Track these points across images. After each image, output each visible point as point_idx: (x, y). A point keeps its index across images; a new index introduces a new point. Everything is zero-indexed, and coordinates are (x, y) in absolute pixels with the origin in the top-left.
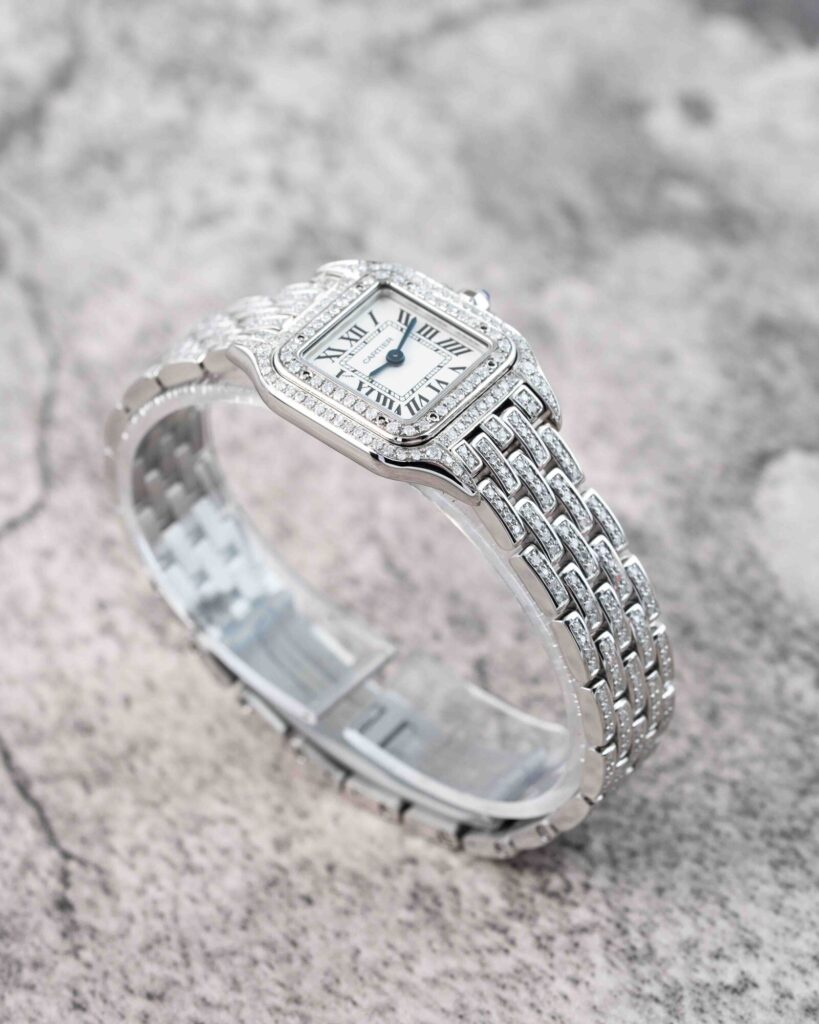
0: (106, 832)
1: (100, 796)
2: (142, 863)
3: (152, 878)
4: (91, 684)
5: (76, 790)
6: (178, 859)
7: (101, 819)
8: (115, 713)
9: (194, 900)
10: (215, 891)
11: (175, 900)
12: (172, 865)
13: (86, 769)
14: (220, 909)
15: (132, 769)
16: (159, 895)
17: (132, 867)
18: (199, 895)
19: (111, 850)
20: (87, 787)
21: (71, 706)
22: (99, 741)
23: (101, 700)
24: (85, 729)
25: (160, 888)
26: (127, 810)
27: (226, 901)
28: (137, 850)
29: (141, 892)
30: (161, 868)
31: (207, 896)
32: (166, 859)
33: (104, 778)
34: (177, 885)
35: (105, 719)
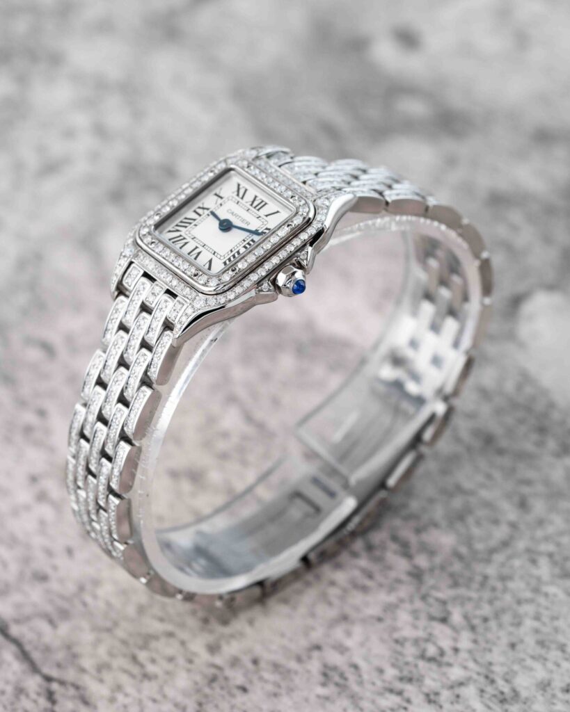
0: (75, 656)
1: (64, 629)
2: (107, 676)
3: (119, 688)
4: (38, 541)
5: (44, 626)
6: (136, 670)
7: (69, 647)
8: (62, 561)
9: (154, 701)
10: (169, 692)
11: (140, 702)
12: (133, 676)
13: (49, 608)
14: (176, 705)
15: (85, 604)
16: (127, 701)
17: (101, 681)
18: (158, 697)
19: (83, 670)
20: (51, 622)
21: (26, 560)
22: (54, 585)
23: (49, 553)
24: (42, 578)
25: (126, 695)
26: (87, 637)
27: (180, 699)
28: (102, 667)
29: (112, 700)
30: (124, 679)
31: (165, 696)
32: (125, 671)
33: (65, 614)
34: (139, 691)
35: (55, 568)
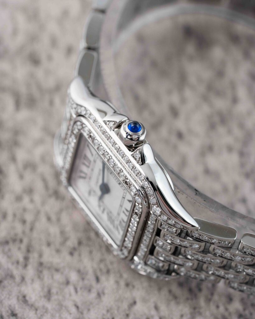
0: (16, 143)
1: (24, 114)
2: (29, 176)
3: (30, 191)
4: (52, 27)
5: (10, 103)
6: (52, 183)
7: (17, 132)
8: (58, 55)
9: (49, 219)
10: (65, 219)
11: (38, 213)
12: (46, 187)
13: (23, 90)
14: (62, 233)
15: (51, 103)
16: (30, 206)
17: (21, 177)
18: (54, 217)
19: (13, 159)
20: (18, 104)
21: (33, 38)
22: (40, 73)
23: (54, 42)
24: (35, 60)
25: (32, 201)
26: (35, 133)
27: (68, 229)
28: (30, 166)
29: (19, 199)
30: (39, 186)
31: (59, 220)
32: (44, 180)
33: (32, 102)
34: (43, 203)
35: (50, 58)
